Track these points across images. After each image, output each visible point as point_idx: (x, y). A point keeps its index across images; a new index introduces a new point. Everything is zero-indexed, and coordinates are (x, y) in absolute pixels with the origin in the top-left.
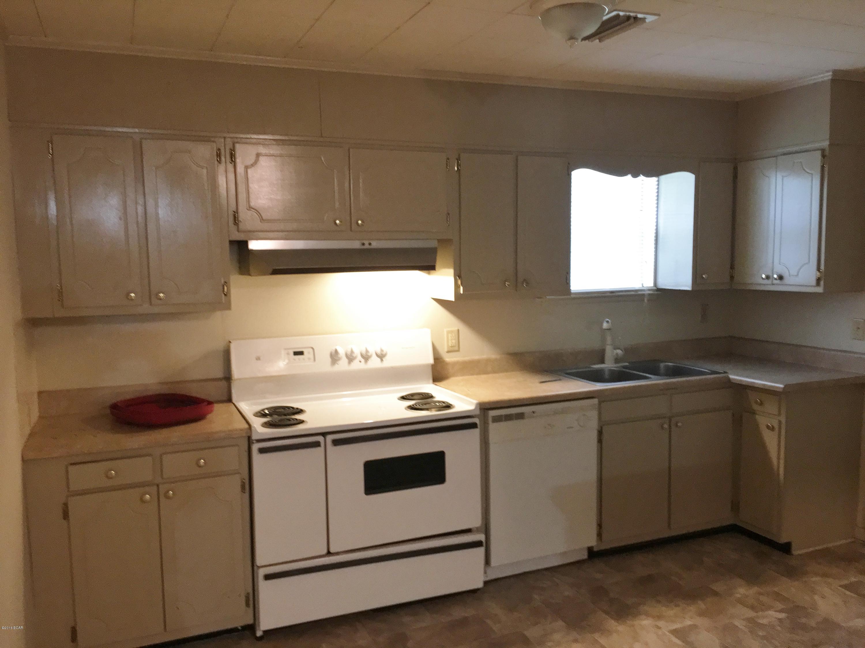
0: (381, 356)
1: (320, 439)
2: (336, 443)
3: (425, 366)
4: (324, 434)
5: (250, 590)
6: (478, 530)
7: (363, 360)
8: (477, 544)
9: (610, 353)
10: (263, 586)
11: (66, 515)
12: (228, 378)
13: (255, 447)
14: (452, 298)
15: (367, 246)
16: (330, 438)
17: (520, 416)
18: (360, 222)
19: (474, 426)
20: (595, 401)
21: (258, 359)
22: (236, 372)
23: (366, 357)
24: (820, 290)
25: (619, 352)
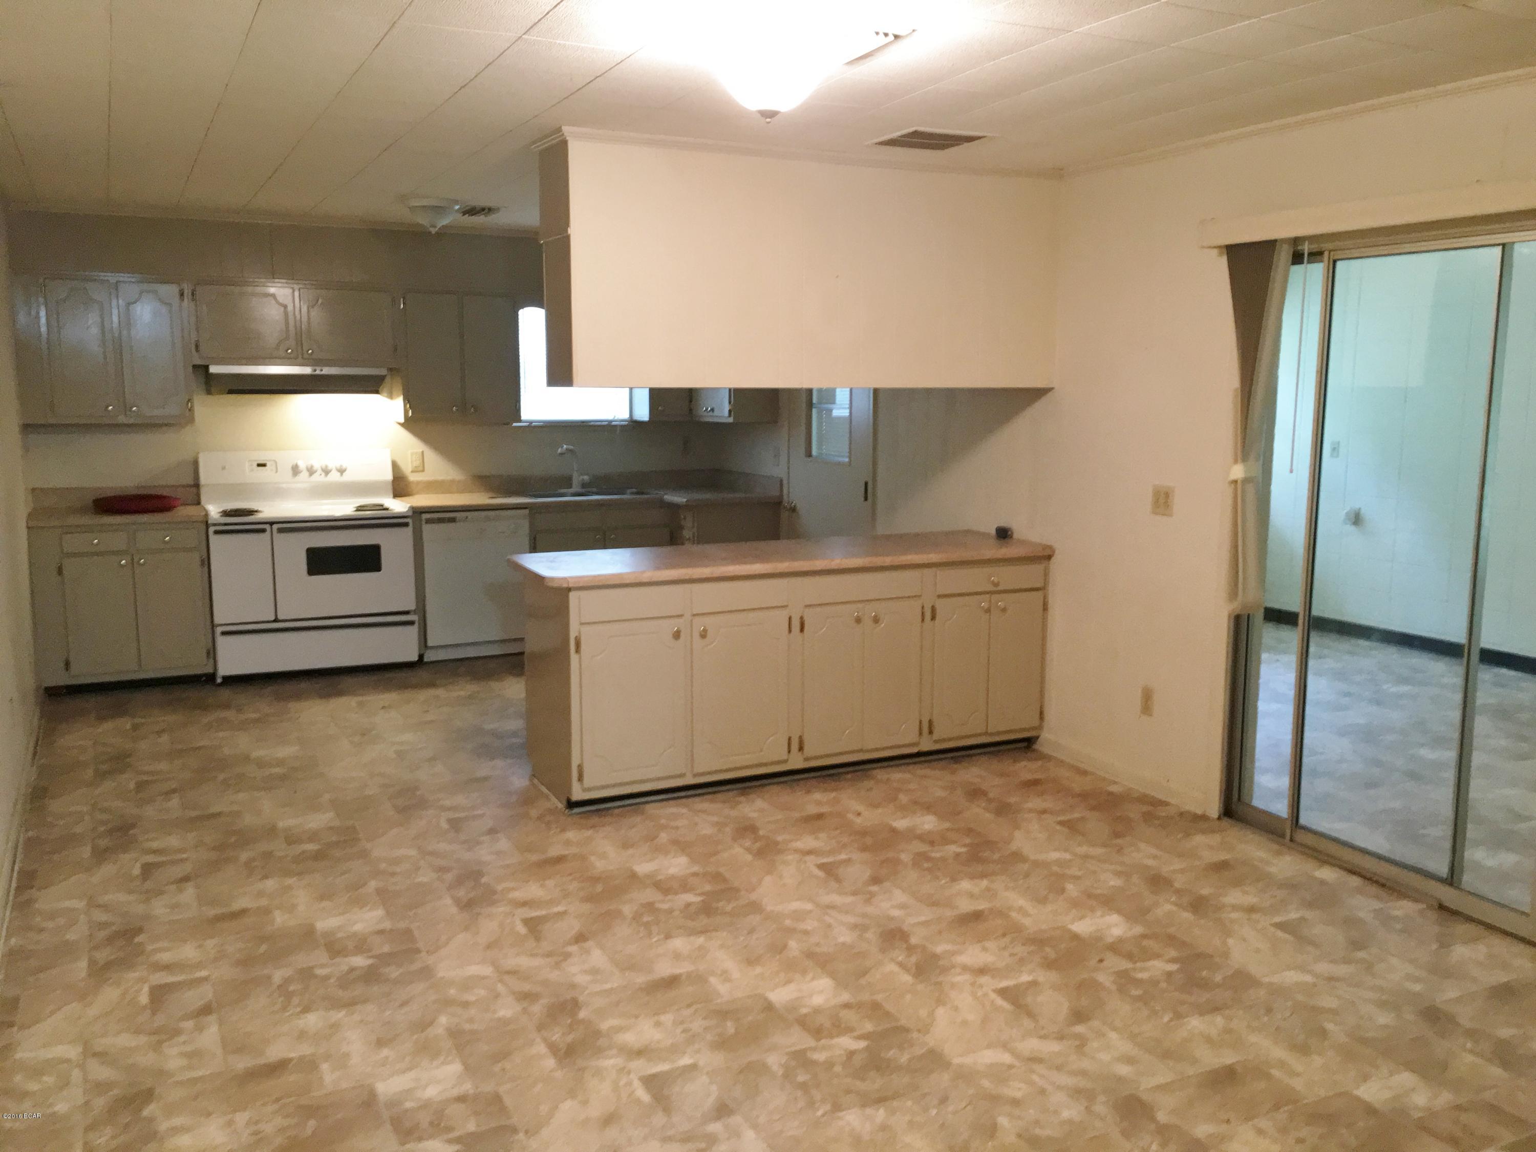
0: (342, 471)
1: (267, 527)
2: (280, 531)
3: (385, 483)
4: (272, 523)
5: (211, 644)
6: (415, 612)
7: (323, 474)
8: (411, 623)
9: (577, 479)
10: (221, 641)
11: (60, 571)
12: (197, 485)
13: (211, 529)
14: (402, 420)
15: (318, 372)
16: (275, 527)
17: (453, 520)
18: (310, 351)
19: (406, 525)
20: (527, 511)
21: (224, 468)
22: (203, 480)
23: (327, 472)
24: (731, 420)
25: (586, 478)
